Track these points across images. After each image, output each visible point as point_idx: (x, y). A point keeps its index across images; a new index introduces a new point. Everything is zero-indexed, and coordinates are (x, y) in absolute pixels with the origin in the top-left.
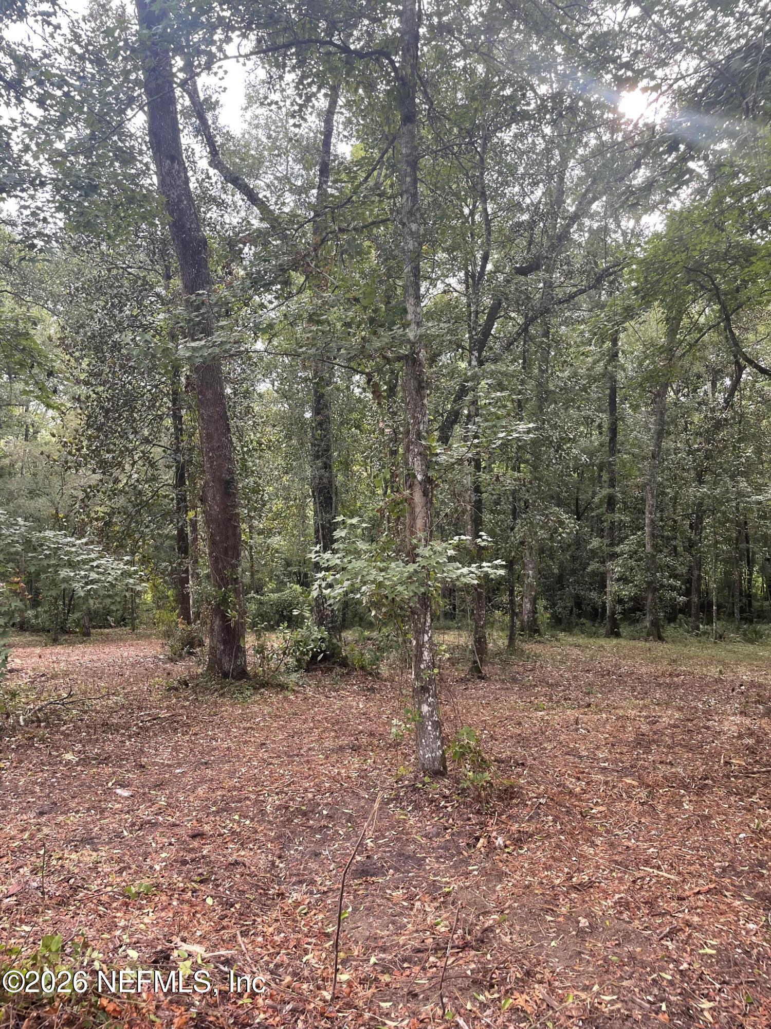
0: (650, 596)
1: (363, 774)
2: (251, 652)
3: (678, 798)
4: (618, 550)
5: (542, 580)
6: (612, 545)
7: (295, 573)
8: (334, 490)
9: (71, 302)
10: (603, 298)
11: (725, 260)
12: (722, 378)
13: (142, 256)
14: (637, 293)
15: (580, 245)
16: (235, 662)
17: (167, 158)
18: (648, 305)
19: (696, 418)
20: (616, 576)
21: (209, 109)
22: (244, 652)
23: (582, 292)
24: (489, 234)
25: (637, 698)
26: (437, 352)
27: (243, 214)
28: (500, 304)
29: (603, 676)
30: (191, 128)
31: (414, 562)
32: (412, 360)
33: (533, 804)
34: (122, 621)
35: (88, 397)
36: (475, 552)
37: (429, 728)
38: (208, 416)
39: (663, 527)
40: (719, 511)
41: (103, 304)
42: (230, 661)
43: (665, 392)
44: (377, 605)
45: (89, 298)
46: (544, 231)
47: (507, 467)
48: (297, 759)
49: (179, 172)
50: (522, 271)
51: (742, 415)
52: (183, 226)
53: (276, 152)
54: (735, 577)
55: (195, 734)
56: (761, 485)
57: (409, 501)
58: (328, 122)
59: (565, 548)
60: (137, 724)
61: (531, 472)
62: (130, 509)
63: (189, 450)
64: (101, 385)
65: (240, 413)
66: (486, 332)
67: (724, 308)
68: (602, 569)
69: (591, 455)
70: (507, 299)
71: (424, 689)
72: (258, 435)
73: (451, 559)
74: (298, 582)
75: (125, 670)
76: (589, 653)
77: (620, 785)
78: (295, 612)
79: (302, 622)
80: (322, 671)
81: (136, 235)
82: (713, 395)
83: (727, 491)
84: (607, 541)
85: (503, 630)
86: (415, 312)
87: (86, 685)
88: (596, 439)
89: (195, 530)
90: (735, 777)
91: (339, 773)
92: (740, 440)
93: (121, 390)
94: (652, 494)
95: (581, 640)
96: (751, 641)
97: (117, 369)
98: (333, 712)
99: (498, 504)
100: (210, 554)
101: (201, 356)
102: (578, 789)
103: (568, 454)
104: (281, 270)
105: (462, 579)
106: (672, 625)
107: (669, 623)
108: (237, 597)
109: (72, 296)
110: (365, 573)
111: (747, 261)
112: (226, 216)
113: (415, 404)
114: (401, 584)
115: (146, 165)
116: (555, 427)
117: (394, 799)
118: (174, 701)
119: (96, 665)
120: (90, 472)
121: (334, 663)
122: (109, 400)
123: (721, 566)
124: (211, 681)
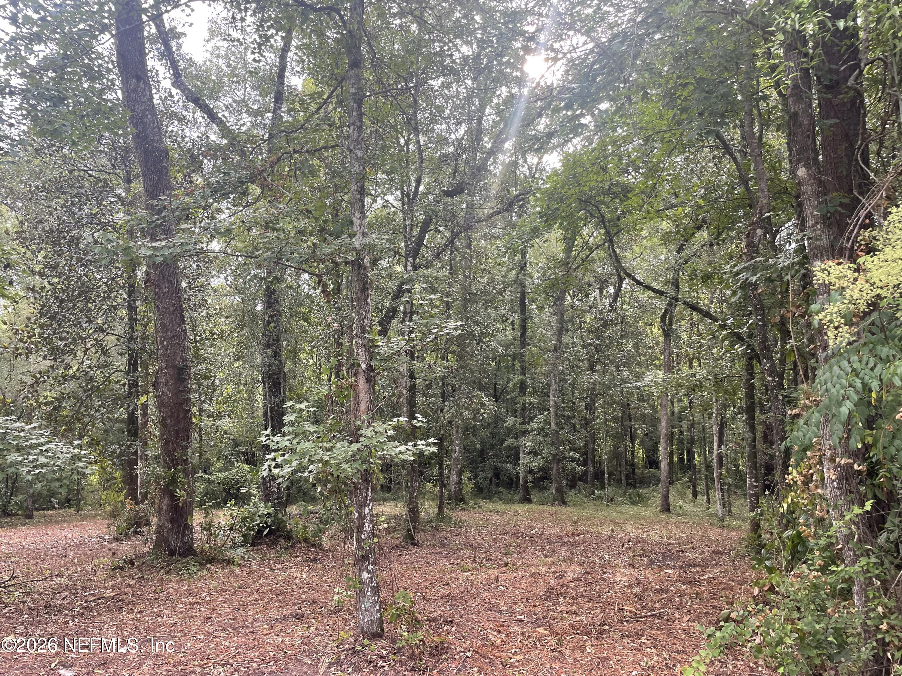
0: (555, 467)
1: (306, 641)
2: (198, 529)
3: (582, 643)
4: (528, 427)
5: (467, 455)
6: (523, 423)
7: (243, 453)
8: (283, 376)
9: (30, 199)
10: (514, 219)
11: (608, 194)
12: (607, 287)
13: (104, 161)
14: (541, 217)
15: (495, 175)
16: (182, 540)
17: (133, 77)
18: (550, 226)
19: (588, 318)
20: (527, 450)
21: (174, 38)
22: (192, 529)
23: (497, 213)
24: (422, 162)
25: (546, 557)
26: (377, 257)
27: (203, 129)
28: (431, 220)
29: (518, 538)
30: (156, 53)
31: (358, 442)
32: (357, 265)
33: (460, 658)
34: (66, 503)
35: (43, 288)
36: (409, 431)
37: (369, 593)
38: (164, 308)
39: (564, 408)
40: (608, 395)
41: (62, 202)
42: (177, 538)
43: (564, 297)
44: (323, 482)
45: (49, 196)
46: (467, 162)
47: (437, 357)
48: (241, 630)
49: (144, 90)
50: (448, 194)
51: (623, 317)
52: (146, 137)
53: (235, 79)
54: (621, 449)
55: (141, 612)
56: (639, 374)
57: (354, 387)
58: (283, 58)
59: (486, 426)
60: (81, 604)
61: (457, 361)
62: (81, 394)
63: (143, 338)
64: (56, 276)
65: (195, 305)
66: (420, 242)
67: (608, 232)
68: (516, 444)
69: (506, 347)
70: (437, 216)
71: (365, 558)
72: (211, 325)
73: (391, 438)
74: (247, 462)
75: (68, 552)
76: (506, 517)
77: (534, 635)
78: (243, 490)
79: (249, 499)
80: (267, 545)
81: (99, 142)
82: (601, 300)
83: (613, 378)
84: (519, 420)
85: (433, 499)
86: (360, 224)
87: (28, 568)
88: (510, 334)
89: (145, 414)
90: (627, 621)
91: (283, 642)
92: (622, 337)
93: (77, 282)
94: (555, 380)
95: (500, 506)
96: (635, 503)
97: (74, 263)
98: (278, 583)
99: (430, 388)
100: (162, 435)
101: (162, 255)
102: (499, 641)
103: (488, 346)
104: (240, 182)
105: (400, 456)
106: (573, 491)
107: (571, 489)
108: (186, 477)
109: (32, 193)
110: (313, 453)
111: (624, 196)
112: (187, 130)
113: (360, 303)
114: (347, 461)
115: (112, 81)
116: (477, 324)
117: (335, 663)
118: (120, 579)
119: (38, 547)
120: (41, 359)
121: (279, 537)
122: (64, 291)
123: (610, 441)
124: (158, 559)
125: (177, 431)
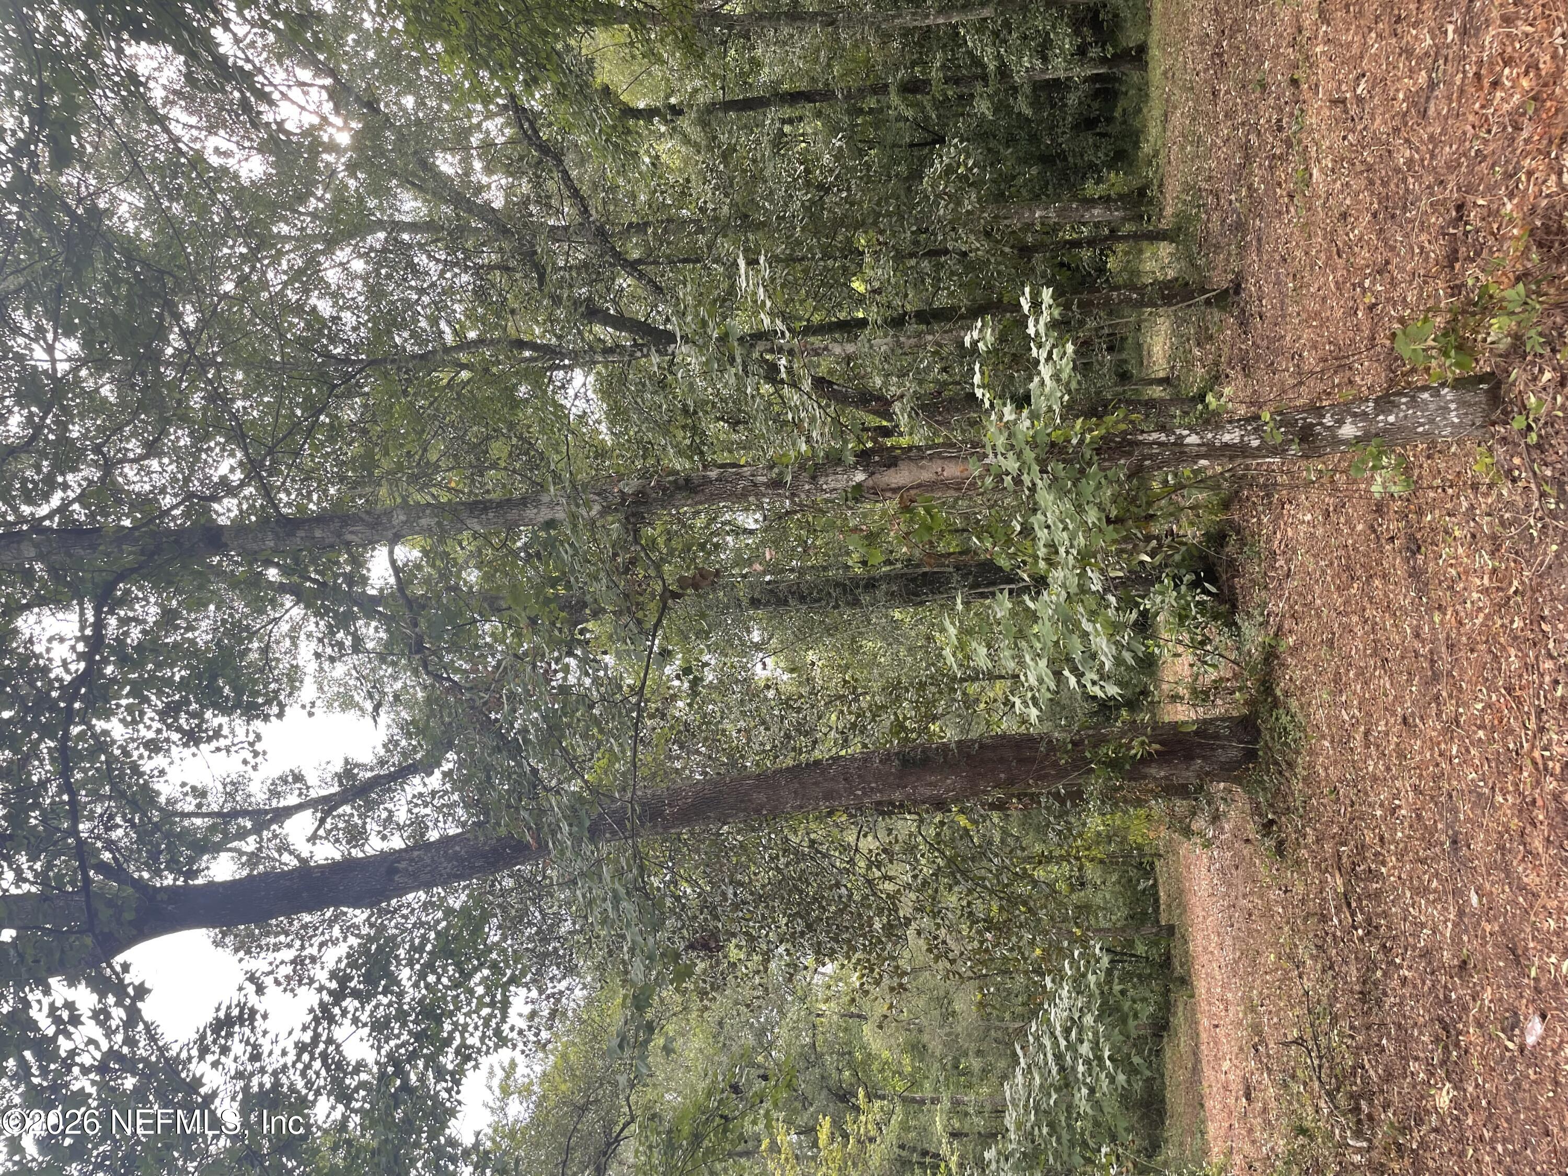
4: (992, 66)
5: (1050, 190)
16: (1227, 738)
17: (392, 878)
21: (352, 777)
22: (1206, 723)
37: (1391, 419)
38: (795, 799)
42: (1223, 747)
48: (1443, 667)
55: (1383, 841)
68: (1027, 89)
69: (833, 130)
80: (1234, 577)
85: (1141, 251)
94: (894, 17)
95: (1154, 111)
102: (1525, 83)
103: (832, 170)
121: (1218, 556)
124: (1262, 782)
125: (1021, 761)
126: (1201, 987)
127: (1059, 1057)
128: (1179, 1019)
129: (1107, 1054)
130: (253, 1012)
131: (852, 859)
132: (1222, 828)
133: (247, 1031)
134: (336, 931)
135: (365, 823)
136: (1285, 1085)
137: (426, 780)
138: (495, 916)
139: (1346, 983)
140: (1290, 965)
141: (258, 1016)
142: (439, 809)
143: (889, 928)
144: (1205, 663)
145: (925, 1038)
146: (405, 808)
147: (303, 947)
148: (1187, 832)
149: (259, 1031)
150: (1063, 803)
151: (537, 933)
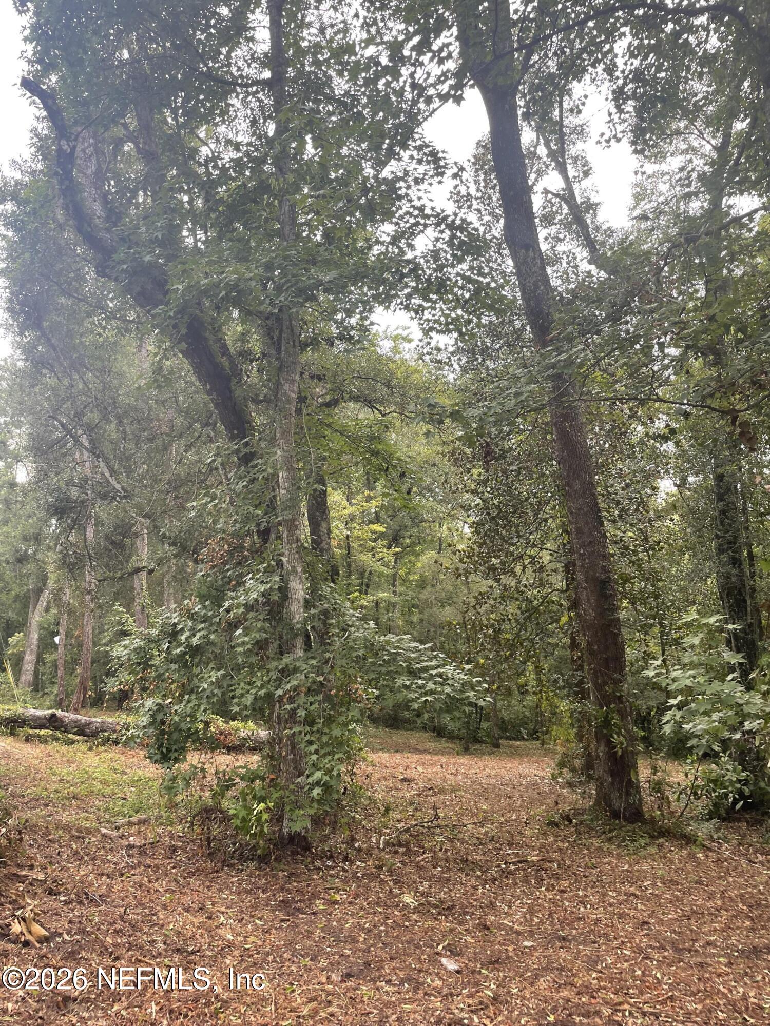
2: (646, 788)
16: (627, 800)
17: (522, 248)
21: (588, 210)
22: (637, 788)
34: (533, 735)
42: (621, 797)
55: (562, 892)
62: (519, 616)
75: (516, 792)
80: (748, 822)
100: (589, 664)
108: (623, 719)
118: (552, 839)
119: (490, 782)
120: (480, 579)
121: (764, 814)
124: (597, 820)
125: (607, 660)
126: (464, 760)
127: (425, 669)
128: (444, 744)
129: (429, 699)
130: (442, 174)
131: (536, 546)
132: (564, 788)
133: (431, 173)
134: (487, 218)
135: (556, 224)
136: (412, 804)
137: (585, 260)
138: (498, 318)
139: (472, 851)
140: (480, 818)
141: (440, 178)
142: (566, 272)
143: (492, 568)
144: (681, 793)
145: (429, 588)
146: (566, 249)
147: (477, 199)
148: (561, 765)
149: (431, 180)
150: (577, 685)
151: (487, 346)
